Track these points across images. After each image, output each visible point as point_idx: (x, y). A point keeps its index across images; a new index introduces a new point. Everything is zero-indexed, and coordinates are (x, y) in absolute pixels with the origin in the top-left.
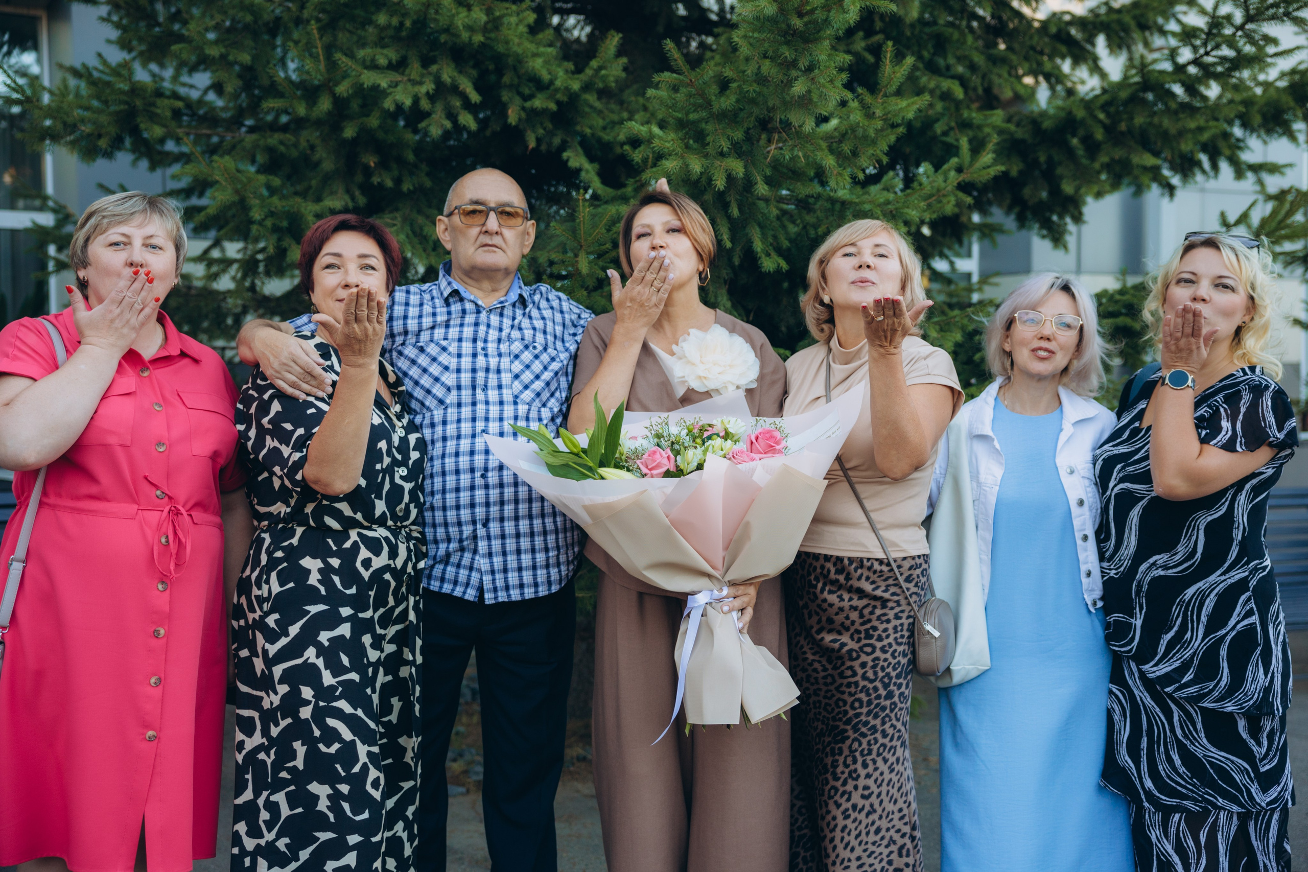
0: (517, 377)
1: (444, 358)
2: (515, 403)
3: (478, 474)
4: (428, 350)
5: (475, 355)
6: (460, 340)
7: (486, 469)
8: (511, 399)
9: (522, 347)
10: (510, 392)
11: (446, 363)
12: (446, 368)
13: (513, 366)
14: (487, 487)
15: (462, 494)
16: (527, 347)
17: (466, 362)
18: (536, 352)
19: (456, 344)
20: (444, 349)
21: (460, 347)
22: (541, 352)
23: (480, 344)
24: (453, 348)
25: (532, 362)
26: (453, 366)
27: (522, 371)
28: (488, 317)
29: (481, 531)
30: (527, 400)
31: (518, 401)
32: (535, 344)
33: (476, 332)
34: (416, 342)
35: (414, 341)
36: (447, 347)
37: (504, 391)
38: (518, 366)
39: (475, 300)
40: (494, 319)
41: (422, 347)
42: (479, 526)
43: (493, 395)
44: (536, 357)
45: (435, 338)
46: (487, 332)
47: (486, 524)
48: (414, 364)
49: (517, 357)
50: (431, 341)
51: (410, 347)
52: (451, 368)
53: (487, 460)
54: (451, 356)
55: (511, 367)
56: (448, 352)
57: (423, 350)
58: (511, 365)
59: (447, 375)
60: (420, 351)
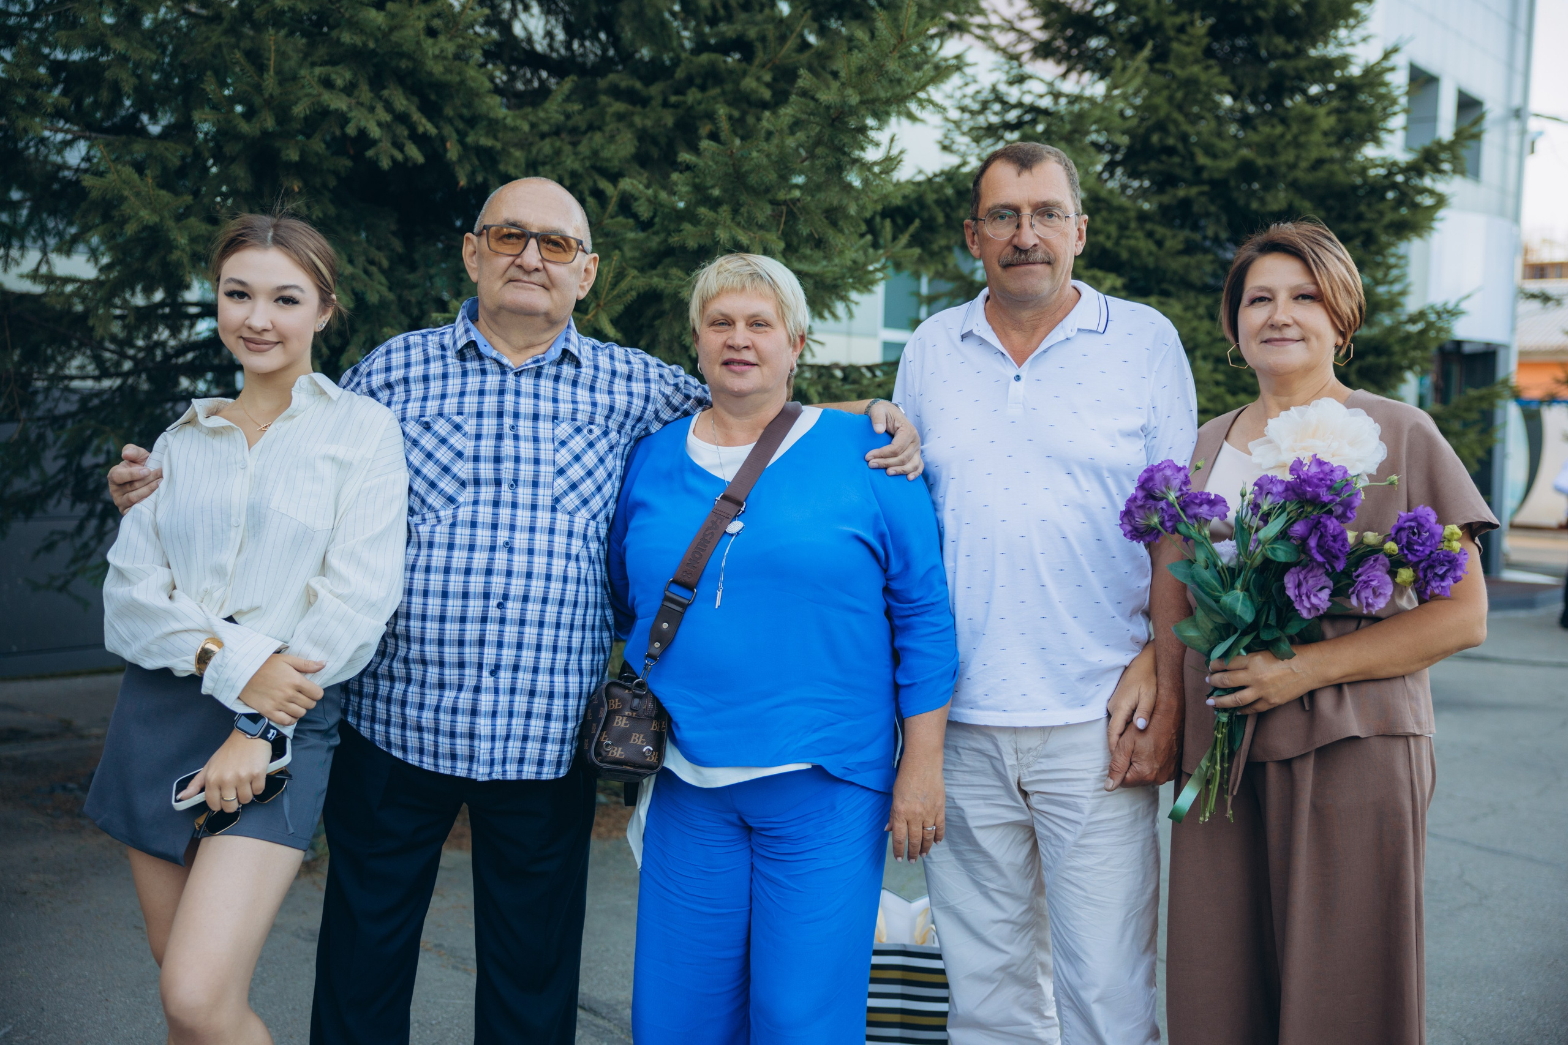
0: (561, 472)
1: (456, 440)
2: (554, 509)
3: (493, 603)
4: (436, 427)
5: (499, 437)
6: (480, 415)
7: (506, 597)
8: (549, 502)
9: (571, 431)
10: (549, 492)
11: (459, 448)
12: (460, 455)
13: (558, 456)
14: (502, 621)
15: (468, 626)
16: (578, 430)
17: (487, 447)
18: (592, 437)
19: (473, 421)
20: (458, 427)
21: (479, 425)
22: (599, 438)
23: (508, 421)
24: (470, 427)
25: (584, 451)
26: (469, 452)
27: (570, 464)
28: (518, 381)
29: (487, 681)
30: (570, 508)
31: (558, 507)
32: (592, 427)
33: (501, 403)
34: (420, 416)
35: (417, 414)
36: (462, 424)
37: (541, 491)
38: (564, 457)
39: (498, 358)
40: (526, 383)
41: (427, 423)
42: (485, 673)
43: (524, 494)
44: (591, 445)
45: (446, 411)
46: (517, 403)
47: (494, 672)
48: (415, 445)
49: (563, 443)
50: (441, 415)
51: (412, 423)
52: (466, 454)
53: (508, 584)
54: (467, 438)
55: (554, 457)
56: (463, 431)
57: (428, 428)
58: (554, 454)
59: (460, 463)
60: (424, 428)
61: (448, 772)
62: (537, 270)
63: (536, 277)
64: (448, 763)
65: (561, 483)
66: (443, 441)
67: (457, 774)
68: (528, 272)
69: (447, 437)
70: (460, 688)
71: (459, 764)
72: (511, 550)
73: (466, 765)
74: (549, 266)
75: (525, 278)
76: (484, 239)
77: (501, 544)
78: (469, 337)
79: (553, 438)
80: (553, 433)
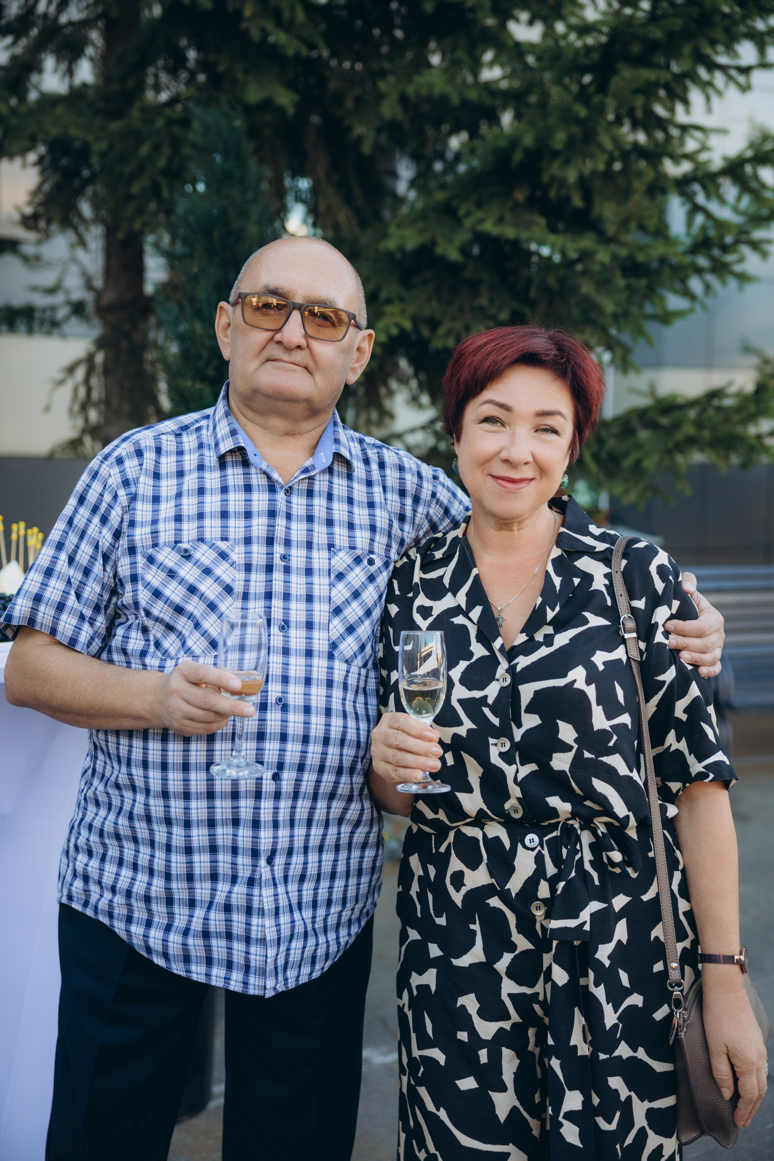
0: (337, 611)
1: (223, 571)
2: (331, 657)
3: (267, 773)
4: (197, 555)
5: (269, 569)
6: (248, 541)
7: (281, 766)
8: (325, 647)
9: (349, 561)
10: (324, 635)
11: (228, 581)
12: (229, 589)
13: (334, 592)
14: (277, 796)
15: (242, 802)
16: (358, 560)
17: (257, 580)
18: (373, 569)
19: (241, 548)
20: (223, 555)
21: (248, 553)
22: (380, 571)
23: (278, 549)
24: (238, 555)
25: (364, 586)
26: (239, 588)
27: (347, 602)
28: (288, 501)
29: (263, 870)
30: (348, 654)
31: (336, 653)
32: (372, 556)
33: (271, 527)
34: (176, 542)
35: (172, 539)
36: (228, 551)
37: (316, 634)
38: (341, 592)
39: (269, 471)
40: (298, 503)
41: (186, 551)
42: (262, 862)
43: (297, 638)
44: (371, 578)
45: (207, 536)
46: (288, 528)
47: (270, 860)
48: (172, 577)
49: (340, 576)
50: (201, 539)
51: (168, 550)
52: (235, 590)
53: (282, 750)
54: (235, 568)
55: (330, 593)
56: (230, 561)
57: (187, 556)
58: (330, 589)
59: (229, 600)
60: (182, 556)
62: (299, 347)
63: (299, 356)
65: (338, 625)
66: (207, 571)
68: (289, 349)
69: (212, 566)
70: (234, 879)
72: (285, 708)
74: (314, 344)
75: (286, 358)
76: (239, 308)
77: (274, 701)
78: (236, 441)
79: (329, 570)
80: (330, 563)
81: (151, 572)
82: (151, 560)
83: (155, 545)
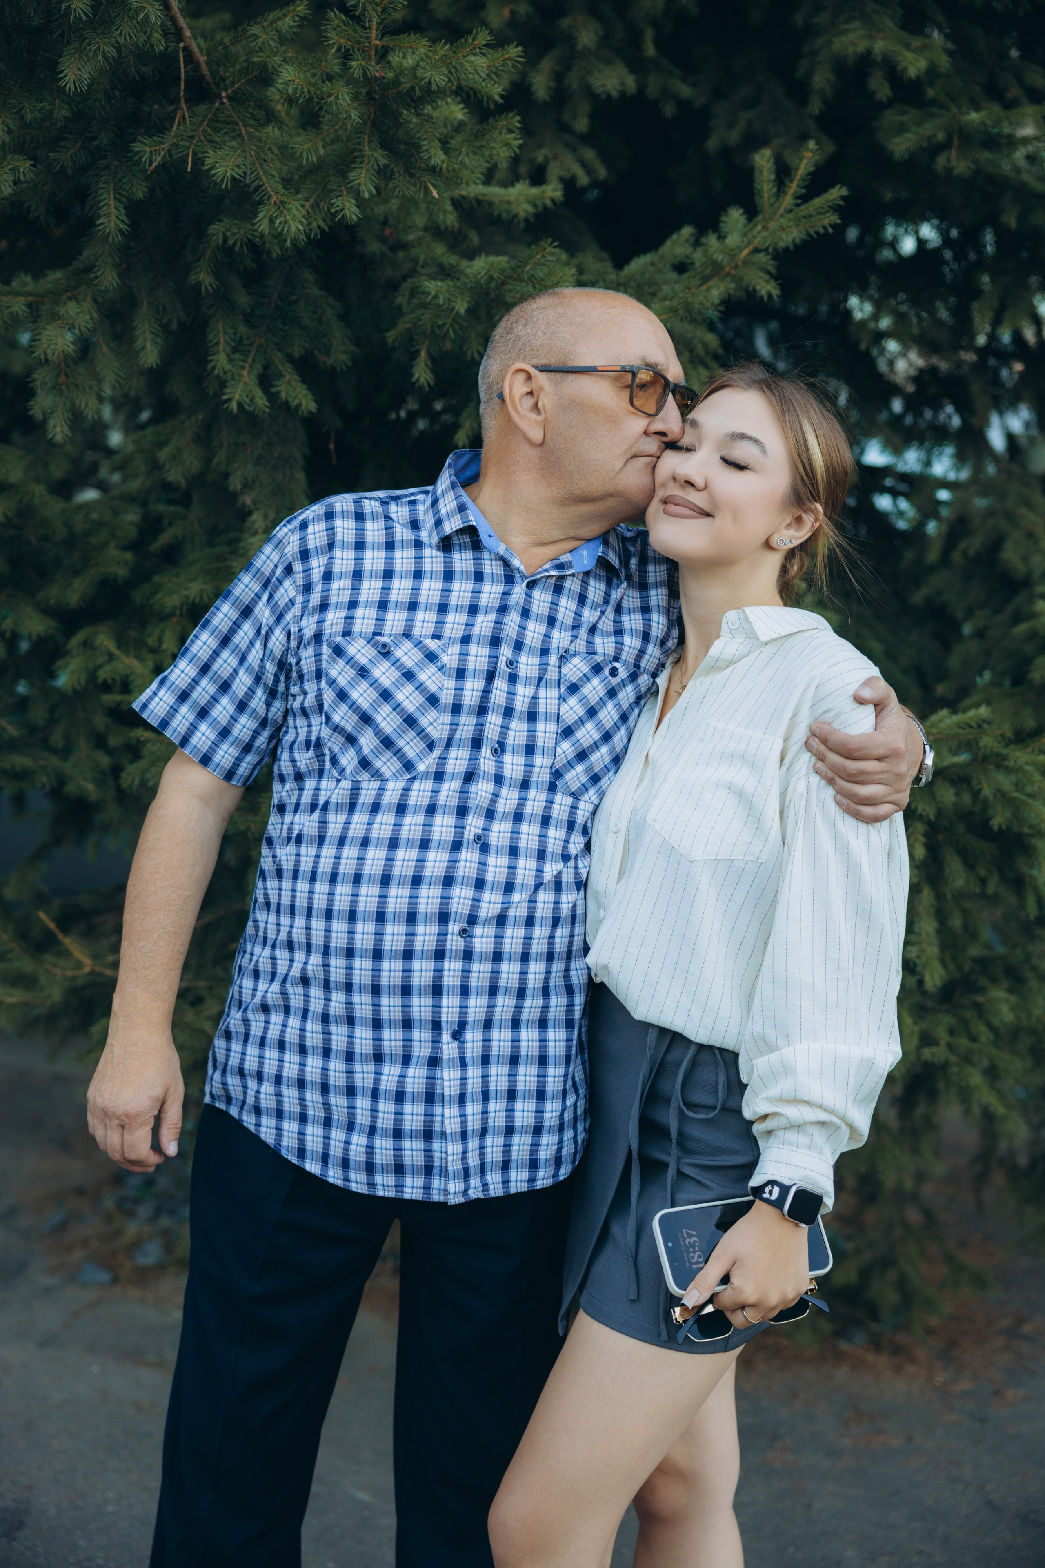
0: (567, 732)
1: (428, 676)
2: (552, 788)
3: (454, 928)
4: (398, 653)
5: (490, 676)
6: (466, 640)
7: (472, 920)
8: (546, 777)
9: (586, 669)
10: (548, 761)
11: (433, 688)
12: (433, 700)
13: (564, 708)
14: (468, 955)
15: (416, 965)
16: (597, 669)
17: (473, 688)
18: (615, 681)
19: (456, 649)
20: (431, 657)
21: (464, 655)
22: (623, 684)
23: (506, 652)
24: (450, 657)
25: (602, 702)
26: (447, 697)
27: (581, 722)
28: (529, 596)
29: (449, 1048)
30: (574, 786)
31: (559, 784)
32: (617, 665)
33: (499, 624)
34: (375, 634)
35: (371, 629)
36: (439, 652)
37: (537, 760)
38: (573, 709)
39: (507, 556)
40: (541, 599)
41: (385, 646)
42: (446, 1037)
43: (513, 764)
44: (612, 693)
45: (416, 631)
46: (522, 628)
47: (457, 1035)
48: (363, 677)
49: (574, 688)
50: (407, 635)
51: (362, 642)
52: (443, 701)
53: (477, 900)
54: (444, 674)
55: (559, 709)
56: (439, 664)
57: (385, 652)
58: (559, 705)
59: (432, 714)
60: (379, 652)
61: (392, 1194)
64: (391, 1180)
65: (566, 748)
66: (409, 676)
67: (407, 1196)
69: (415, 670)
70: (406, 1060)
71: (408, 1181)
72: (485, 848)
73: (420, 1181)
77: (472, 837)
78: (465, 519)
79: (559, 680)
80: (560, 672)
81: (337, 667)
82: (338, 651)
83: (347, 633)
